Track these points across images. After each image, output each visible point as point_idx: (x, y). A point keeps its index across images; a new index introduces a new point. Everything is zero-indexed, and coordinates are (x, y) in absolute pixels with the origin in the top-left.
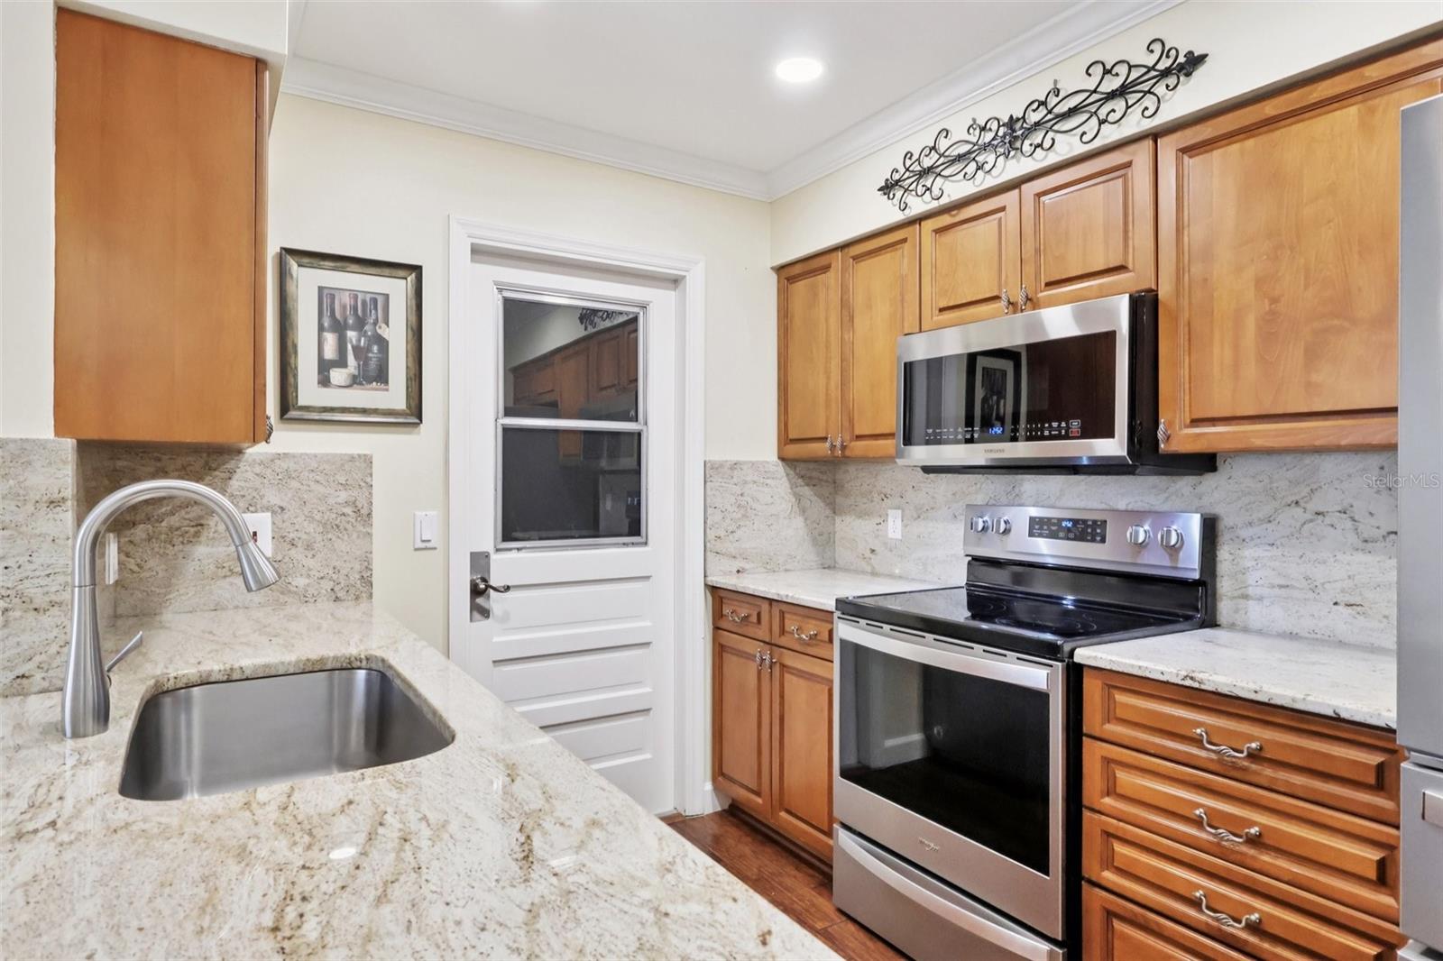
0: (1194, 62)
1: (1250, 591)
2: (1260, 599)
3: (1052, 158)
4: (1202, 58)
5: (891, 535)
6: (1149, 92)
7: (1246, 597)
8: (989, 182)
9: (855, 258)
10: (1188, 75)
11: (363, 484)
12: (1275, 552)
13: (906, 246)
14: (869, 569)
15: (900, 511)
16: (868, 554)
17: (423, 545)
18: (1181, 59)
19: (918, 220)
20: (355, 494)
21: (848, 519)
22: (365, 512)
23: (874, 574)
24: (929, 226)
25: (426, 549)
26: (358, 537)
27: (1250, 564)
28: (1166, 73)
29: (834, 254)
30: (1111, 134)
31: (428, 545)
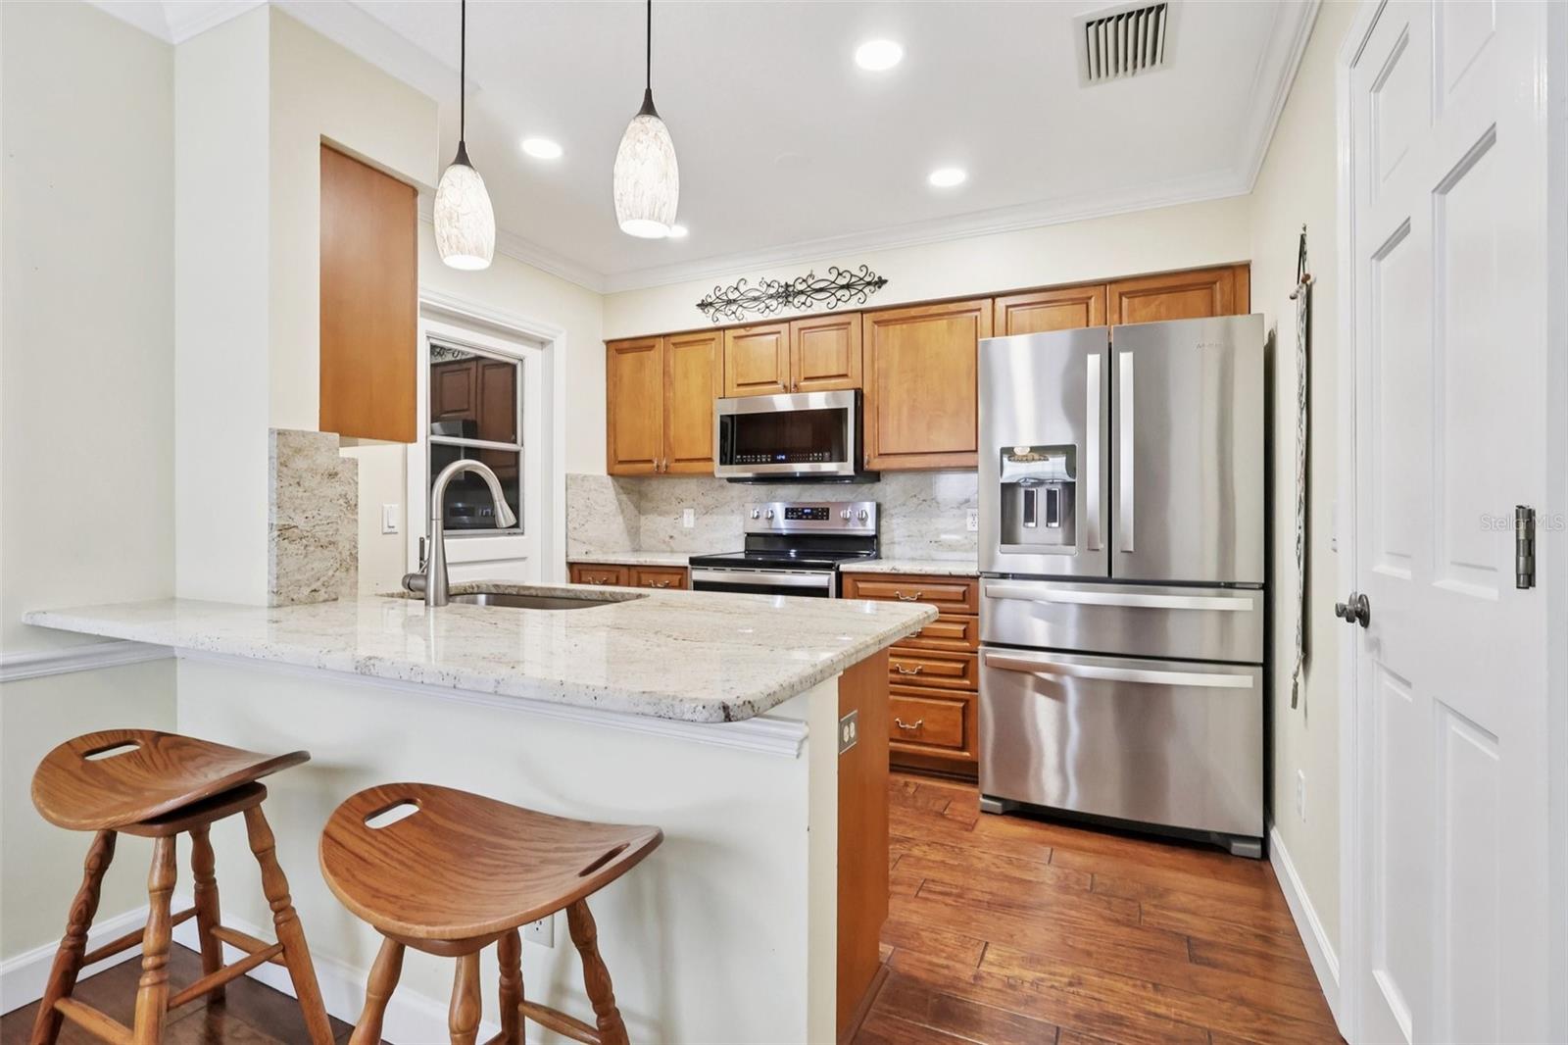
0: (881, 282)
1: (896, 540)
2: (899, 543)
3: (810, 312)
4: (886, 281)
5: (686, 526)
6: (861, 291)
7: (893, 543)
8: (772, 317)
9: (674, 344)
10: (879, 287)
11: (352, 481)
12: (905, 519)
13: (713, 343)
14: (669, 549)
15: (693, 510)
16: (667, 539)
17: (390, 530)
18: (876, 279)
19: (724, 329)
20: (346, 489)
21: (650, 517)
22: (352, 503)
23: (672, 551)
24: (730, 334)
25: (390, 533)
26: (349, 522)
27: (895, 526)
28: (869, 284)
29: (658, 339)
30: (842, 307)
31: (392, 530)
